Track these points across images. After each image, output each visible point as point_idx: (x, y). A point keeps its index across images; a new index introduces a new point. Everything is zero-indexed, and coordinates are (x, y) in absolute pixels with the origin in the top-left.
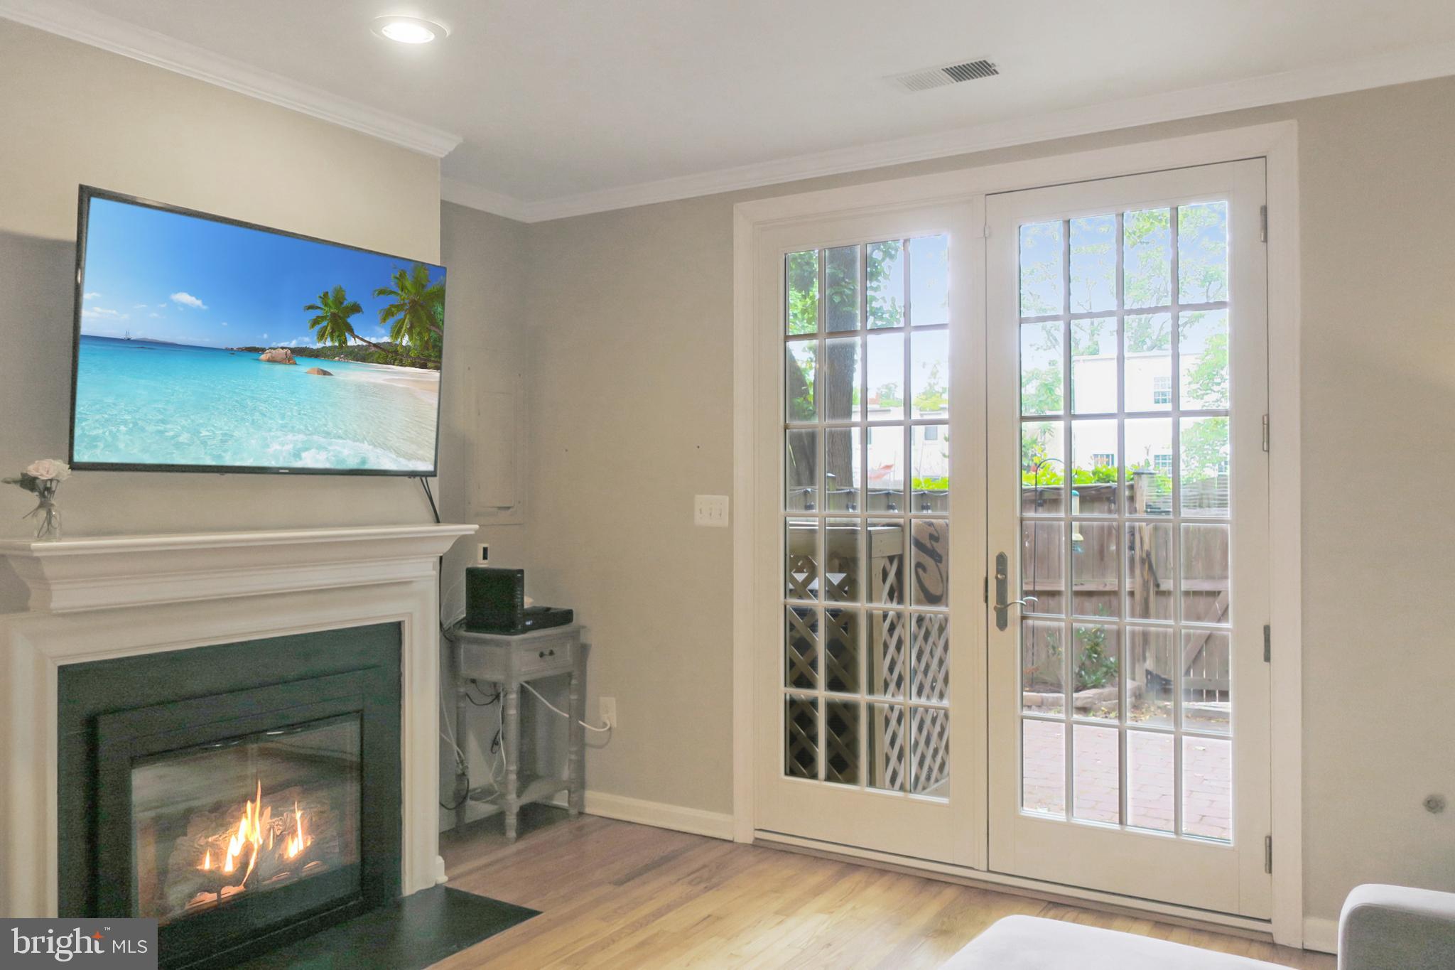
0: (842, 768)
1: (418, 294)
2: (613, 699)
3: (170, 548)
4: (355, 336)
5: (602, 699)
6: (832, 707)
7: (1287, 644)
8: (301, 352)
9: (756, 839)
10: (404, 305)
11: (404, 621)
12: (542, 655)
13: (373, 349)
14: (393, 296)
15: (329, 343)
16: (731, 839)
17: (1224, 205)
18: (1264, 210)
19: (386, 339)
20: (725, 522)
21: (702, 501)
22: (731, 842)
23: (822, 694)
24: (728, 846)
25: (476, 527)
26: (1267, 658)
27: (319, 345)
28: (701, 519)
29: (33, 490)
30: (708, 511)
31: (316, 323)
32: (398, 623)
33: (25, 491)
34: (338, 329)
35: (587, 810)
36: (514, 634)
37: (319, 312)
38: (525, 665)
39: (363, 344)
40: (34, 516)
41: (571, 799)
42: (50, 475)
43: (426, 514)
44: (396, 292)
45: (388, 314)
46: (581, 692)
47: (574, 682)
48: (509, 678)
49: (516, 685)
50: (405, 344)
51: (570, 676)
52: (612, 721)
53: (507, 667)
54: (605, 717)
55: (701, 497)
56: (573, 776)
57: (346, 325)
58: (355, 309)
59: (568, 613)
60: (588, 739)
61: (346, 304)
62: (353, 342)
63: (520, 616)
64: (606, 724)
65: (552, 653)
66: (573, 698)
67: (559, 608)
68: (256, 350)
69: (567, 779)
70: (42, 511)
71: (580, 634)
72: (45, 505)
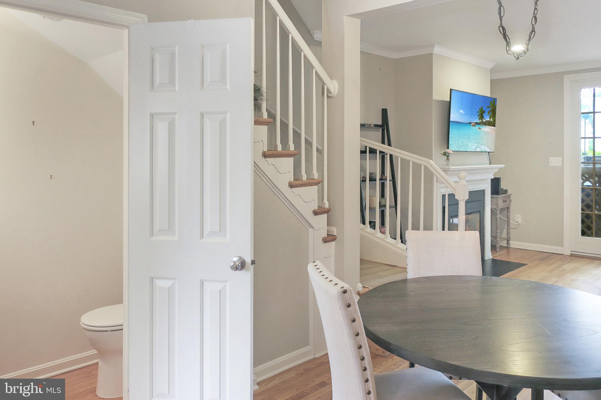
1: (493, 107)
2: (520, 215)
3: (465, 169)
4: (484, 119)
5: (516, 215)
8: (477, 123)
9: (571, 254)
10: (491, 110)
11: (485, 190)
12: (504, 201)
13: (487, 122)
14: (490, 108)
15: (480, 121)
16: (563, 254)
19: (489, 119)
20: (560, 165)
22: (563, 255)
23: (594, 213)
24: (562, 256)
25: (504, 165)
27: (479, 122)
28: (551, 164)
29: (445, 156)
30: (555, 161)
31: (479, 116)
32: (484, 190)
33: (444, 156)
34: (482, 117)
35: (511, 247)
36: (499, 195)
37: (479, 113)
38: (501, 204)
39: (485, 121)
40: (446, 161)
41: (508, 243)
42: (449, 152)
43: (488, 162)
44: (490, 107)
45: (489, 113)
46: (510, 213)
47: (509, 210)
48: (498, 207)
49: (499, 209)
50: (491, 120)
51: (508, 208)
52: (520, 221)
53: (497, 204)
54: (517, 220)
55: (551, 158)
56: (509, 236)
57: (483, 116)
58: (484, 112)
59: (507, 190)
60: (511, 226)
61: (483, 110)
62: (484, 120)
63: (500, 190)
64: (518, 222)
65: (505, 201)
66: (509, 214)
67: (504, 189)
68: (470, 123)
69: (506, 237)
70: (447, 160)
71: (509, 197)
72: (448, 159)
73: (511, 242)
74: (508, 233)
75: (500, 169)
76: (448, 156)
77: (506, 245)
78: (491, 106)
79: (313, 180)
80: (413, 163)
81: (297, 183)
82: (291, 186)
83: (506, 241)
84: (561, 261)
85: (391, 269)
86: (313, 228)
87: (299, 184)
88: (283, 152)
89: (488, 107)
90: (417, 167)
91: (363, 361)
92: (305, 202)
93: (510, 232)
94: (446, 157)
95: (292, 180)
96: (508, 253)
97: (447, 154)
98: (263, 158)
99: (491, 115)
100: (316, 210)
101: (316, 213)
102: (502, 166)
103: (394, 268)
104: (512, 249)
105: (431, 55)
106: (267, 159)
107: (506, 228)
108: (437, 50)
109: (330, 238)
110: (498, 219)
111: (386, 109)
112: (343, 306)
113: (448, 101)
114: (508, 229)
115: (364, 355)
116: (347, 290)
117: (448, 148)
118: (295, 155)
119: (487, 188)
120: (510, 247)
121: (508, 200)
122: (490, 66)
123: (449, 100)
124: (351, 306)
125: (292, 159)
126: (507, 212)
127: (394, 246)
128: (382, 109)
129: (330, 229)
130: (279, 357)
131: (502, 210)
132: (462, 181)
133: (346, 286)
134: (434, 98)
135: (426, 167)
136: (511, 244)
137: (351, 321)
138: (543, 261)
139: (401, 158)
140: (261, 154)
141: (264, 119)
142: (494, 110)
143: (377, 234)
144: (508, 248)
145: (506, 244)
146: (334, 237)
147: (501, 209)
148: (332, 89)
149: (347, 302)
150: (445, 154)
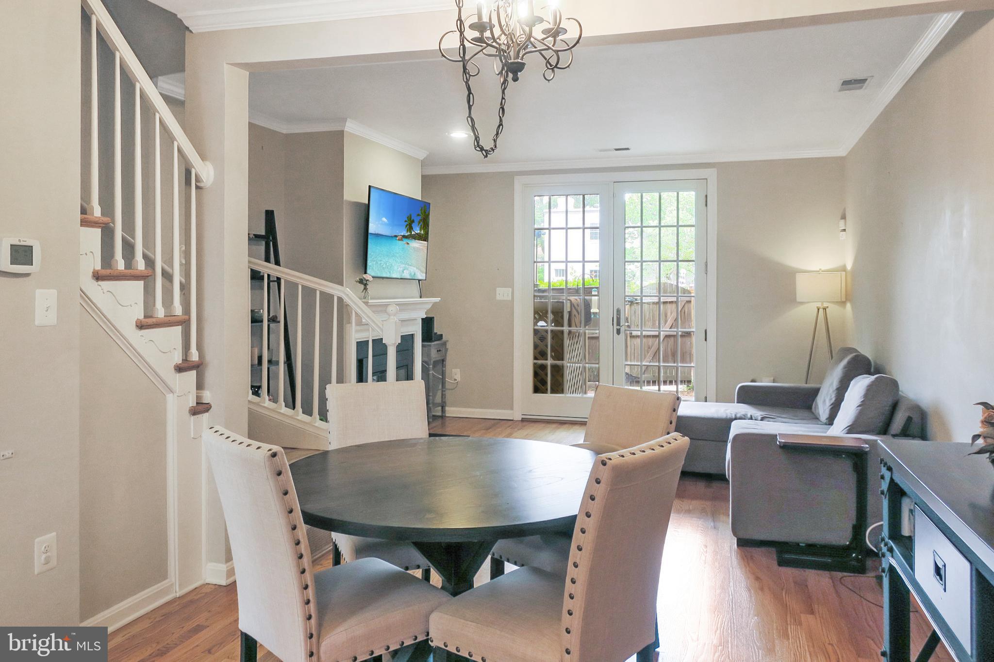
0: (558, 388)
1: (425, 215)
2: (459, 370)
4: (413, 231)
5: (454, 370)
6: (553, 366)
7: (711, 336)
8: (404, 237)
9: (522, 418)
10: (422, 219)
11: (415, 334)
12: (438, 351)
13: (416, 235)
15: (409, 234)
17: (693, 193)
18: (706, 196)
19: (419, 232)
20: (510, 298)
21: (499, 290)
22: (513, 420)
23: (549, 362)
24: (511, 422)
25: (440, 299)
26: (706, 340)
27: (406, 234)
28: (498, 297)
29: (362, 284)
30: (502, 294)
31: (406, 226)
32: (413, 334)
33: (359, 284)
34: (410, 228)
35: (447, 415)
36: (432, 342)
37: (407, 223)
38: (434, 355)
39: (415, 233)
40: (362, 292)
41: (443, 411)
42: (368, 279)
43: (418, 295)
44: (420, 215)
45: (419, 223)
46: (445, 367)
47: (444, 363)
48: (430, 360)
49: (432, 362)
50: (422, 232)
51: (443, 361)
52: (459, 379)
53: (429, 355)
54: (456, 377)
55: (500, 288)
56: (444, 401)
57: (412, 227)
58: (413, 221)
59: (441, 335)
60: (447, 386)
61: (412, 219)
62: (413, 233)
63: (433, 335)
64: (456, 380)
65: (440, 350)
66: (444, 369)
67: (439, 333)
68: (396, 236)
69: (440, 402)
70: (364, 291)
71: (445, 344)
72: (365, 289)
73: (447, 408)
74: (443, 396)
75: (435, 304)
76: (365, 285)
77: (440, 414)
78: (422, 213)
79: (173, 317)
80: (322, 293)
81: (150, 321)
82: (141, 326)
83: (440, 408)
84: (511, 428)
85: (289, 452)
86: (172, 392)
87: (153, 323)
88: (127, 271)
89: (418, 215)
90: (327, 298)
91: (298, 546)
92: (164, 353)
93: (445, 394)
94: (362, 287)
95: (141, 317)
96: (443, 425)
97: (365, 282)
98: (93, 281)
99: (421, 225)
100: (180, 364)
101: (179, 369)
102: (438, 300)
103: (293, 450)
104: (447, 419)
105: (341, 134)
106: (100, 283)
107: (440, 389)
108: (350, 127)
109: (201, 407)
110: (431, 377)
111: (272, 212)
112: (271, 474)
113: (365, 204)
114: (442, 391)
115: (300, 537)
116: (278, 452)
117: (366, 273)
118: (147, 278)
119: (417, 330)
120: (445, 416)
121: (443, 349)
122: (422, 155)
123: (367, 203)
124: (282, 474)
125: (141, 284)
126: (441, 366)
127: (293, 418)
128: (266, 210)
129: (200, 395)
130: (122, 601)
131: (436, 363)
132: (392, 317)
133: (275, 448)
134: (345, 198)
135: (340, 300)
136: (446, 412)
137: (282, 494)
138: (489, 431)
139: (302, 286)
140: (91, 274)
141: (96, 217)
142: (426, 220)
143: (265, 403)
144: (443, 417)
145: (440, 412)
146: (207, 406)
147: (434, 362)
148: (204, 176)
149: (277, 468)
150: (361, 281)
